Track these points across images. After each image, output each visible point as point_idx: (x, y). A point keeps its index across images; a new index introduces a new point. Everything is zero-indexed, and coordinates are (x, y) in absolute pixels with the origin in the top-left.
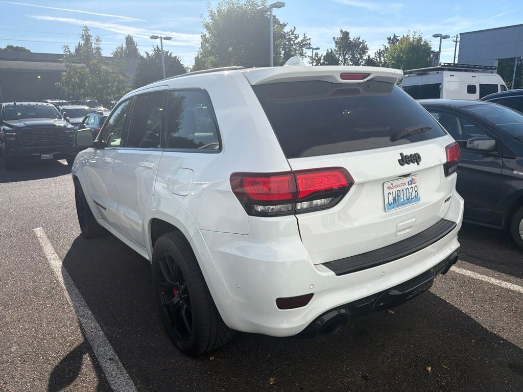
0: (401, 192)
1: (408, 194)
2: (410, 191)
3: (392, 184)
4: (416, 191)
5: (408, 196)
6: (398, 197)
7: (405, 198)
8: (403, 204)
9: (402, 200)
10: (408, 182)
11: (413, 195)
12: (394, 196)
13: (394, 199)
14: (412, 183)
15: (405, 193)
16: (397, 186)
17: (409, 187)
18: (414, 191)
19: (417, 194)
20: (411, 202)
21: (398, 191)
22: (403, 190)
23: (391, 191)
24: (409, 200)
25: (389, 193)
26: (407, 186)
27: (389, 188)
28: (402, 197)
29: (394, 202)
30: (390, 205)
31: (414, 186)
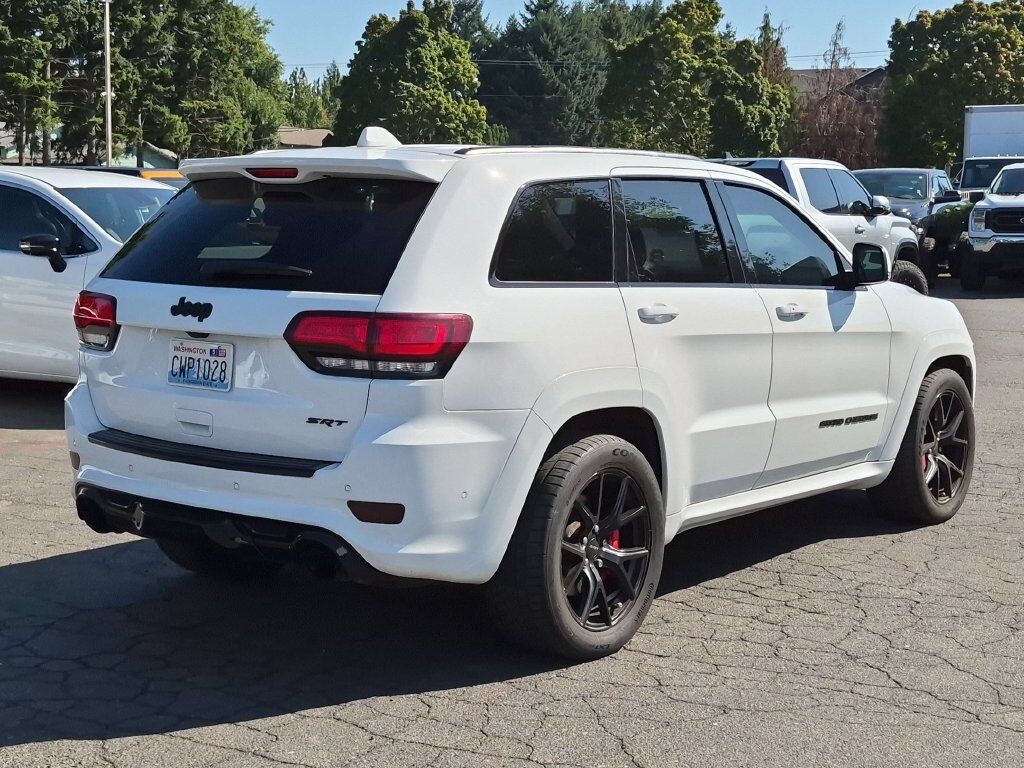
0: (196, 363)
1: (207, 369)
2: (213, 366)
3: (182, 344)
4: (222, 371)
5: (206, 374)
6: (189, 367)
7: (201, 375)
8: (196, 383)
9: (196, 376)
10: (211, 350)
11: (217, 375)
12: (183, 363)
13: (182, 370)
14: (217, 355)
15: (202, 365)
16: (189, 350)
17: (212, 359)
18: (219, 369)
19: (224, 377)
20: (210, 385)
21: (190, 358)
22: (199, 361)
23: (179, 354)
24: (207, 381)
25: (176, 357)
26: (207, 356)
27: (176, 349)
28: (196, 370)
29: (183, 374)
30: (174, 376)
31: (220, 360)
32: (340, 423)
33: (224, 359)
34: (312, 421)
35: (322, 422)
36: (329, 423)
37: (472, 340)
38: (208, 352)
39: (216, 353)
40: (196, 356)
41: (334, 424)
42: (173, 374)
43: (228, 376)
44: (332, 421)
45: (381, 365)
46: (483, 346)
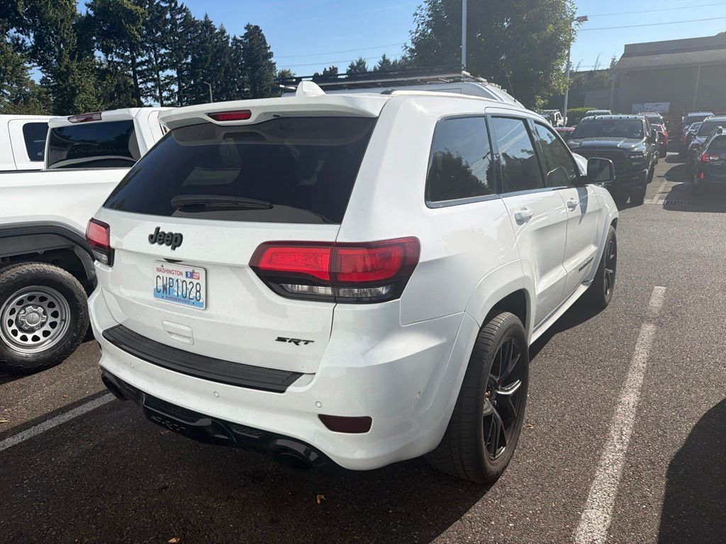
0: (175, 283)
1: (184, 289)
2: (190, 287)
3: (162, 266)
4: (197, 292)
5: (184, 293)
6: (170, 286)
7: (180, 293)
8: (176, 299)
9: (176, 294)
10: (187, 273)
11: (193, 294)
12: (165, 282)
13: (165, 288)
14: (192, 277)
15: (180, 285)
16: (169, 272)
17: (188, 280)
18: (194, 290)
19: (200, 297)
20: (189, 303)
21: (170, 278)
22: (177, 281)
23: (161, 274)
24: (185, 299)
25: (158, 276)
26: (183, 278)
27: (158, 269)
28: (176, 289)
29: (164, 291)
30: (159, 292)
31: (195, 282)
32: (307, 342)
33: (198, 281)
34: (281, 339)
35: (290, 342)
36: (297, 342)
37: (421, 260)
38: (184, 274)
39: (192, 275)
40: (175, 277)
41: (302, 344)
42: (157, 291)
43: (203, 296)
44: (300, 341)
45: (342, 291)
46: (431, 264)
